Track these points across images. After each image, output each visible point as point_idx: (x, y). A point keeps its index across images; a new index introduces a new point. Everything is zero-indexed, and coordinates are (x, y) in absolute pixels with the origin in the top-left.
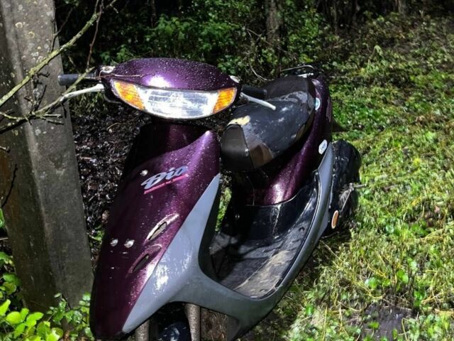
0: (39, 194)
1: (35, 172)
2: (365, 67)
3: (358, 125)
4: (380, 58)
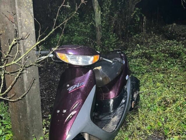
2: (134, 52)
4: (139, 49)
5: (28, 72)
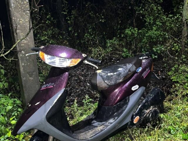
0: (23, 84)
1: (22, 77)
5: (23, 64)
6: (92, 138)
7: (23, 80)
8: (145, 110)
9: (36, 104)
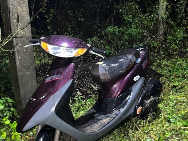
0: (19, 79)
1: (18, 71)
3: (184, 76)
5: (20, 57)
6: (100, 131)
7: (19, 75)
8: (145, 101)
9: (41, 98)
